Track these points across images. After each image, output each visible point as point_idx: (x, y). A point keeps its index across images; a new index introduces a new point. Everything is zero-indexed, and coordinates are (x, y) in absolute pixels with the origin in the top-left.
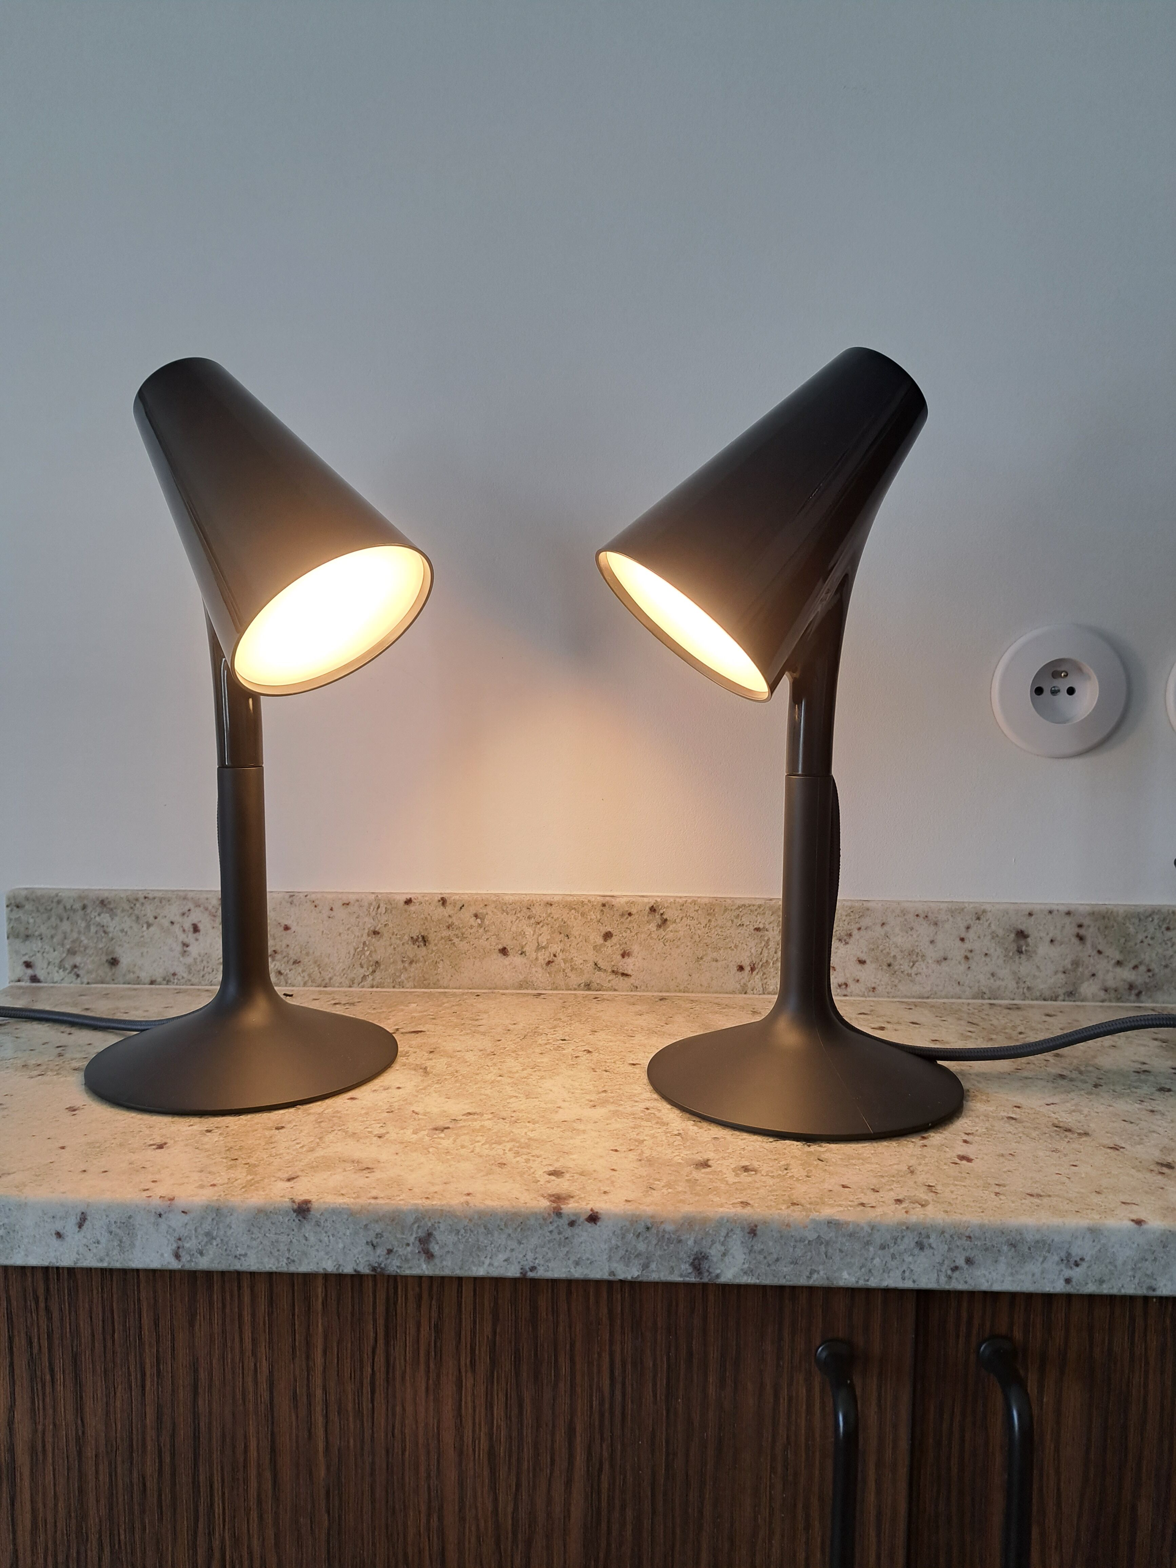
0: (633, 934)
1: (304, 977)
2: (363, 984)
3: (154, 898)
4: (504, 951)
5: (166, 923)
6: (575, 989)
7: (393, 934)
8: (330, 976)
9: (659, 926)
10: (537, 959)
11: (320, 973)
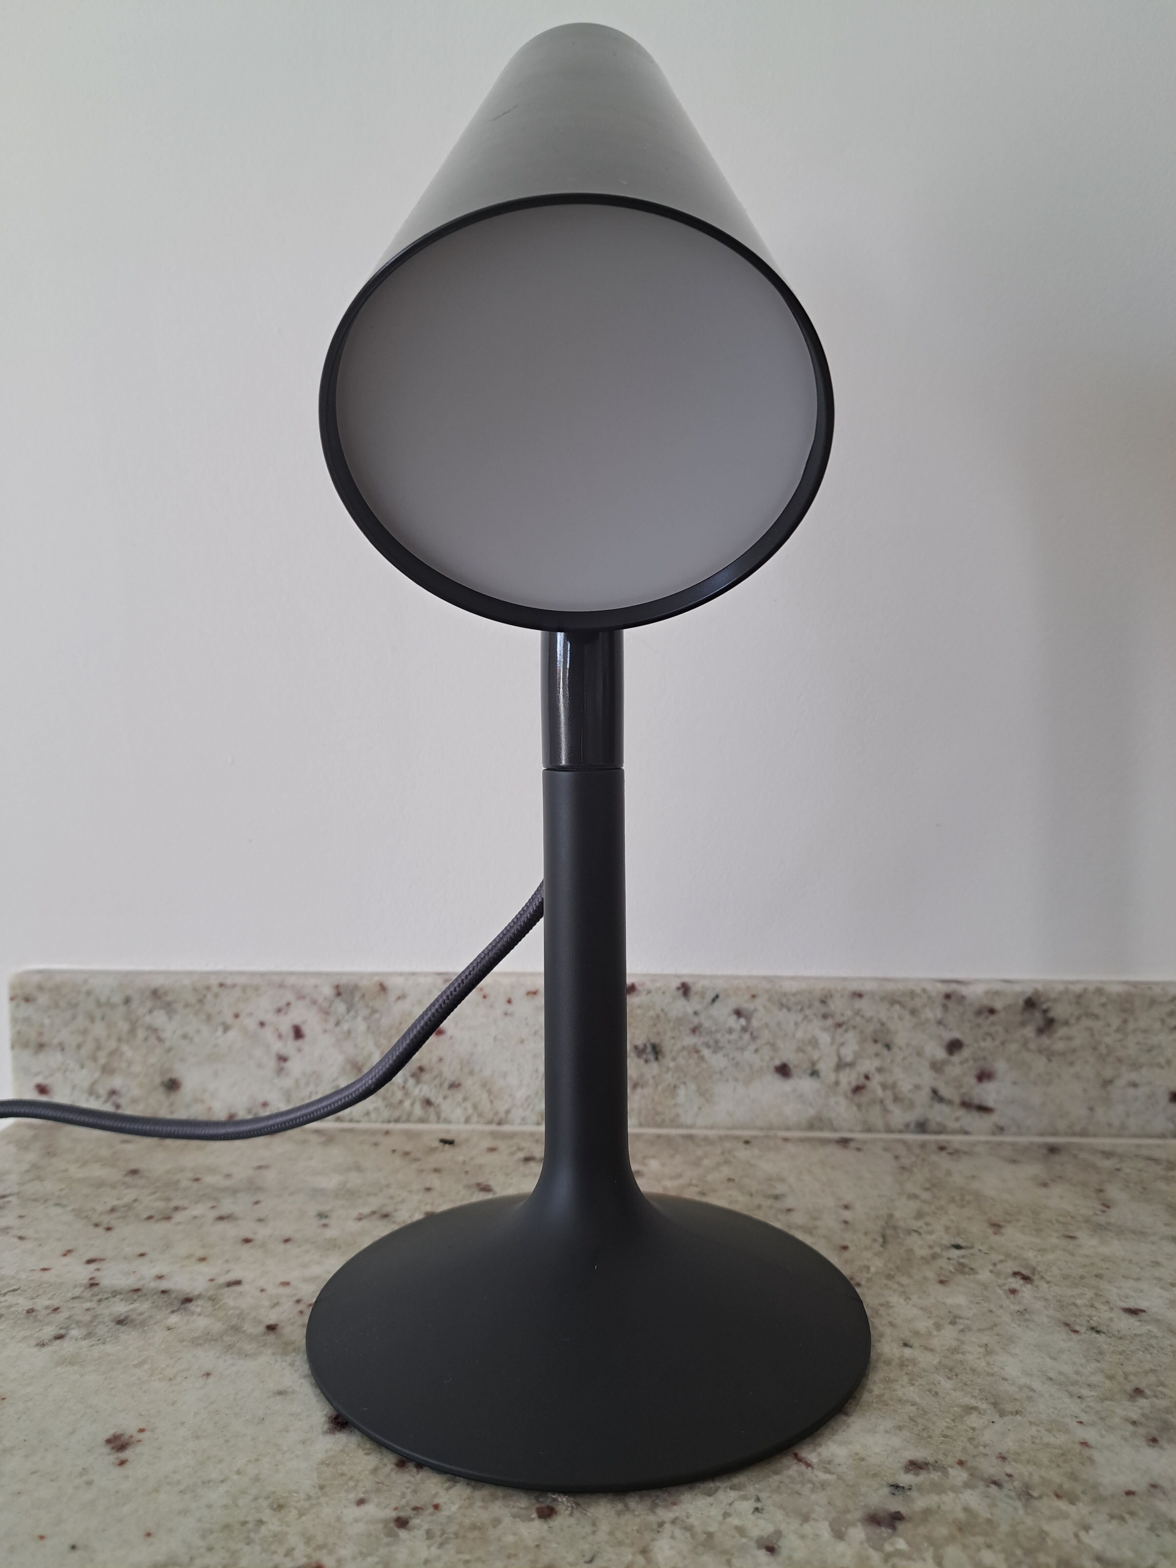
0: (997, 1043)
1: (466, 1109)
3: (234, 986)
4: (784, 1070)
5: (251, 1024)
6: (900, 1132)
8: (506, 1107)
9: (1040, 1031)
10: (837, 1083)
11: (492, 1102)
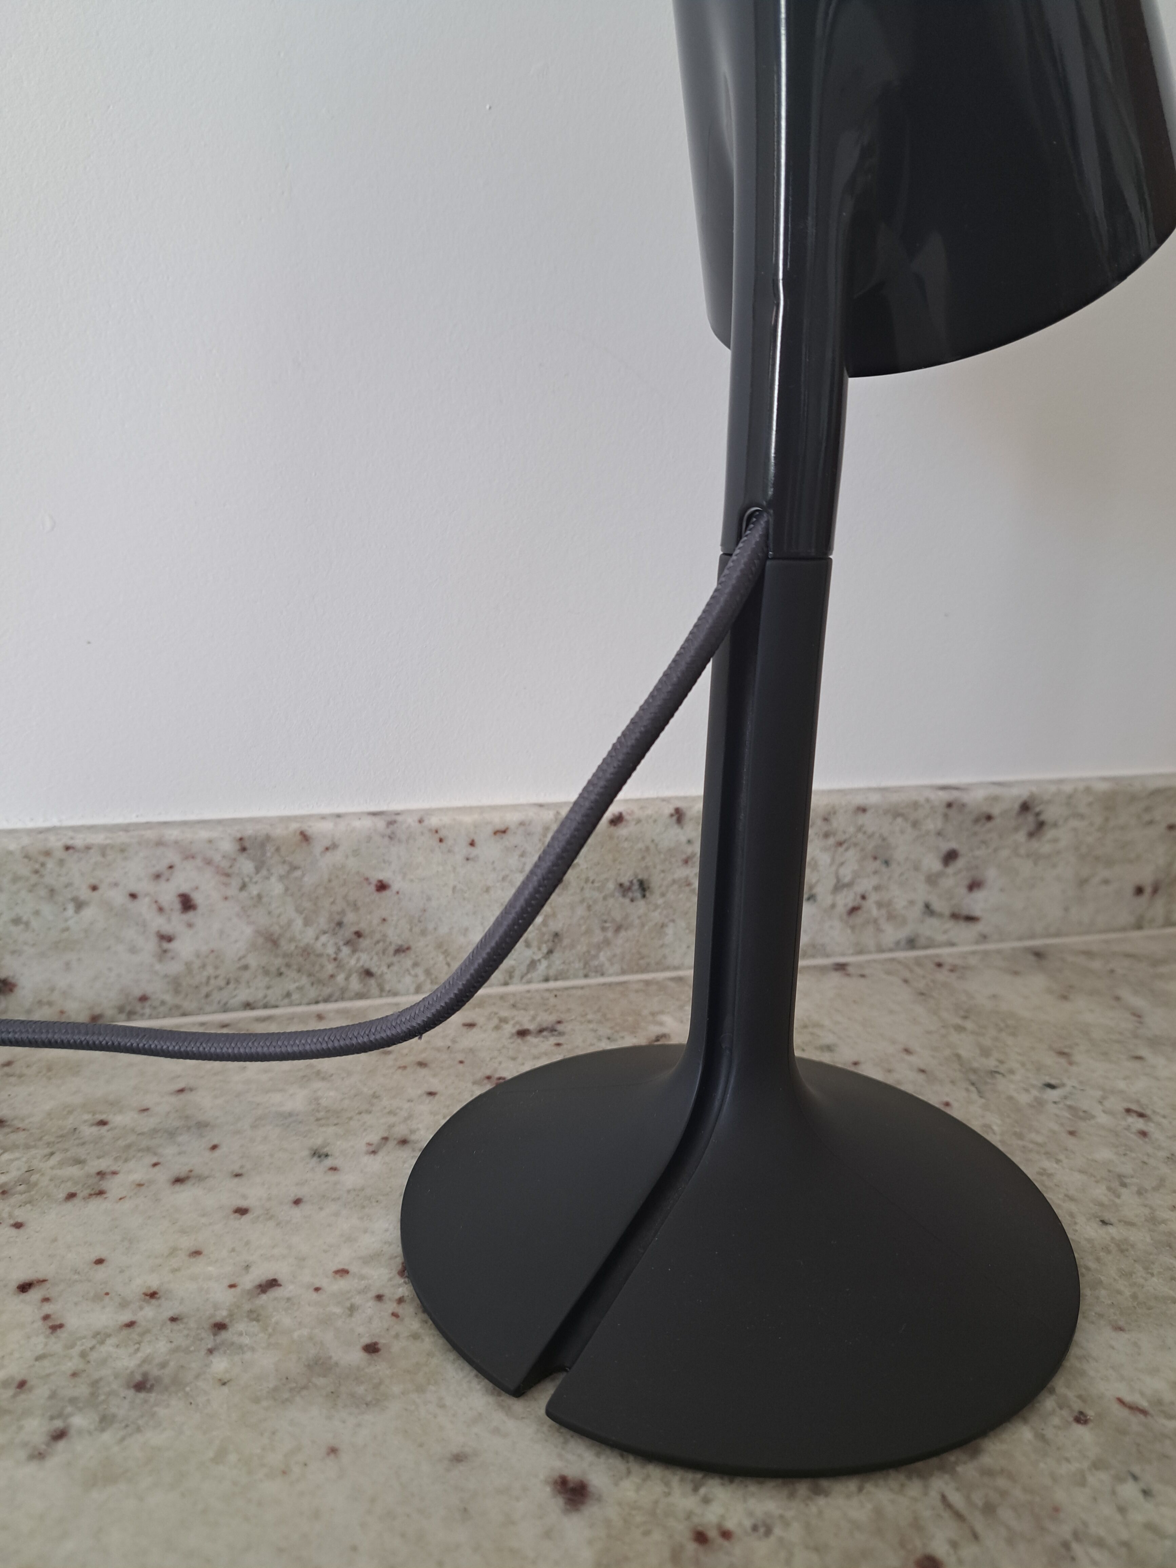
0: (990, 850)
1: (416, 976)
2: (529, 976)
3: (88, 848)
5: (118, 897)
6: (891, 950)
7: (587, 880)
10: (833, 906)
